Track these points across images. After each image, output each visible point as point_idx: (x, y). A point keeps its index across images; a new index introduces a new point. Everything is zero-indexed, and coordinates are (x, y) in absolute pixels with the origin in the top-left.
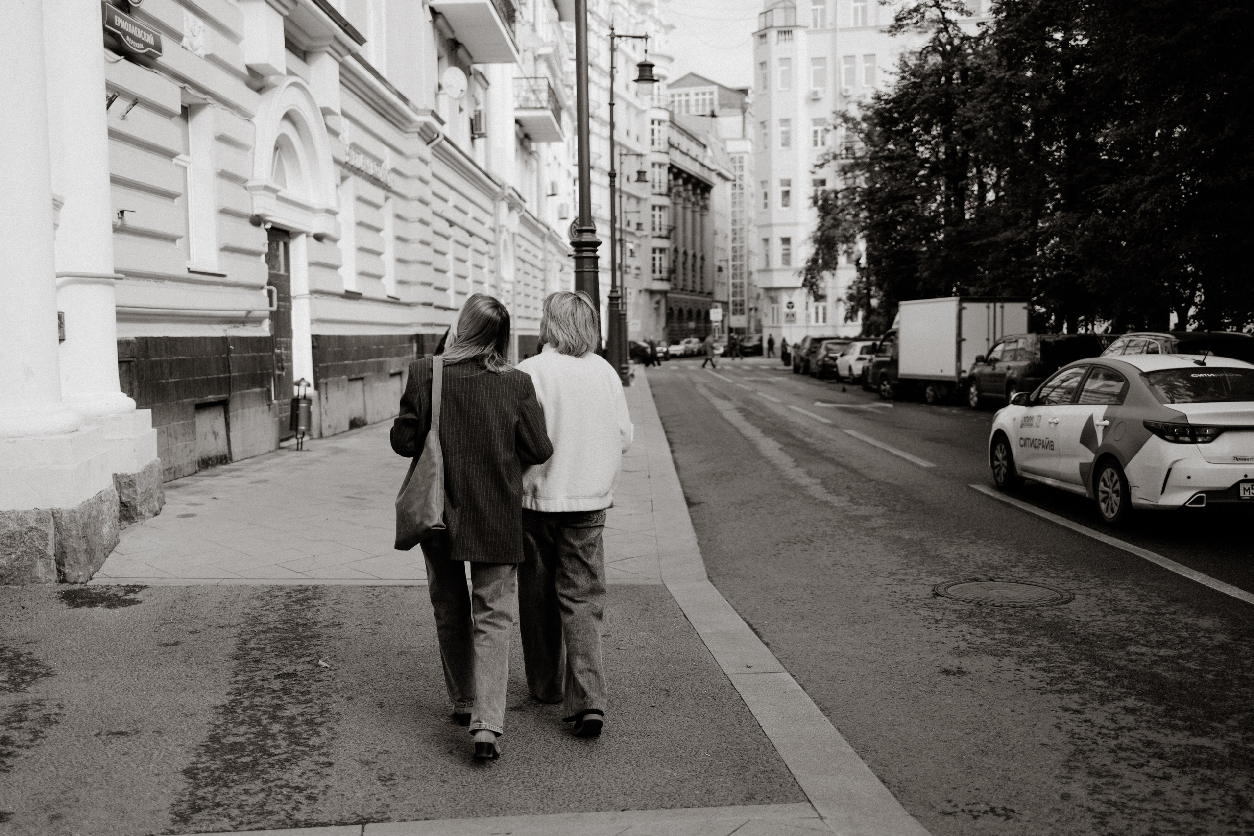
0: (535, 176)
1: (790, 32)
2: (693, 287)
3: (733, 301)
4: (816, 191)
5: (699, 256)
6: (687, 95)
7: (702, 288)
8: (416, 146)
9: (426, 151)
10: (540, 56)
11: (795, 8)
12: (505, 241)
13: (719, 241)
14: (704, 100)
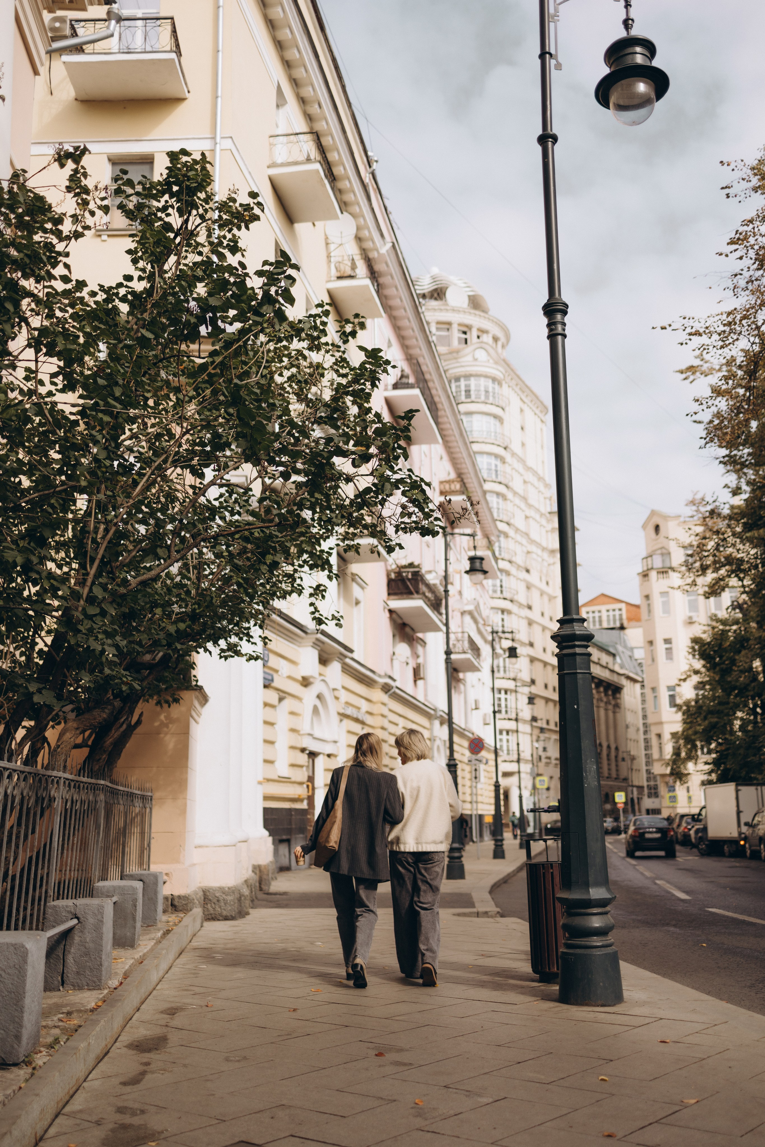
0: (462, 695)
1: (666, 572)
2: (609, 774)
3: (648, 786)
4: (697, 695)
5: (613, 747)
6: (600, 612)
7: (617, 775)
8: (378, 695)
9: (385, 698)
10: (465, 612)
11: (669, 554)
12: (438, 747)
13: (631, 733)
14: (614, 616)
